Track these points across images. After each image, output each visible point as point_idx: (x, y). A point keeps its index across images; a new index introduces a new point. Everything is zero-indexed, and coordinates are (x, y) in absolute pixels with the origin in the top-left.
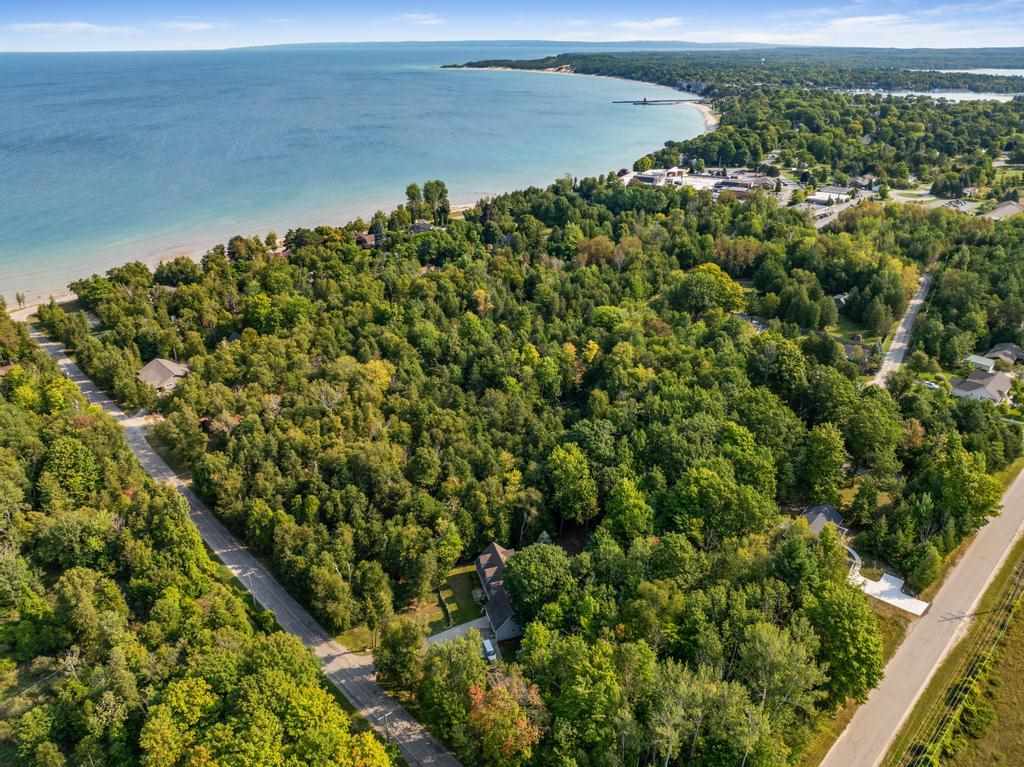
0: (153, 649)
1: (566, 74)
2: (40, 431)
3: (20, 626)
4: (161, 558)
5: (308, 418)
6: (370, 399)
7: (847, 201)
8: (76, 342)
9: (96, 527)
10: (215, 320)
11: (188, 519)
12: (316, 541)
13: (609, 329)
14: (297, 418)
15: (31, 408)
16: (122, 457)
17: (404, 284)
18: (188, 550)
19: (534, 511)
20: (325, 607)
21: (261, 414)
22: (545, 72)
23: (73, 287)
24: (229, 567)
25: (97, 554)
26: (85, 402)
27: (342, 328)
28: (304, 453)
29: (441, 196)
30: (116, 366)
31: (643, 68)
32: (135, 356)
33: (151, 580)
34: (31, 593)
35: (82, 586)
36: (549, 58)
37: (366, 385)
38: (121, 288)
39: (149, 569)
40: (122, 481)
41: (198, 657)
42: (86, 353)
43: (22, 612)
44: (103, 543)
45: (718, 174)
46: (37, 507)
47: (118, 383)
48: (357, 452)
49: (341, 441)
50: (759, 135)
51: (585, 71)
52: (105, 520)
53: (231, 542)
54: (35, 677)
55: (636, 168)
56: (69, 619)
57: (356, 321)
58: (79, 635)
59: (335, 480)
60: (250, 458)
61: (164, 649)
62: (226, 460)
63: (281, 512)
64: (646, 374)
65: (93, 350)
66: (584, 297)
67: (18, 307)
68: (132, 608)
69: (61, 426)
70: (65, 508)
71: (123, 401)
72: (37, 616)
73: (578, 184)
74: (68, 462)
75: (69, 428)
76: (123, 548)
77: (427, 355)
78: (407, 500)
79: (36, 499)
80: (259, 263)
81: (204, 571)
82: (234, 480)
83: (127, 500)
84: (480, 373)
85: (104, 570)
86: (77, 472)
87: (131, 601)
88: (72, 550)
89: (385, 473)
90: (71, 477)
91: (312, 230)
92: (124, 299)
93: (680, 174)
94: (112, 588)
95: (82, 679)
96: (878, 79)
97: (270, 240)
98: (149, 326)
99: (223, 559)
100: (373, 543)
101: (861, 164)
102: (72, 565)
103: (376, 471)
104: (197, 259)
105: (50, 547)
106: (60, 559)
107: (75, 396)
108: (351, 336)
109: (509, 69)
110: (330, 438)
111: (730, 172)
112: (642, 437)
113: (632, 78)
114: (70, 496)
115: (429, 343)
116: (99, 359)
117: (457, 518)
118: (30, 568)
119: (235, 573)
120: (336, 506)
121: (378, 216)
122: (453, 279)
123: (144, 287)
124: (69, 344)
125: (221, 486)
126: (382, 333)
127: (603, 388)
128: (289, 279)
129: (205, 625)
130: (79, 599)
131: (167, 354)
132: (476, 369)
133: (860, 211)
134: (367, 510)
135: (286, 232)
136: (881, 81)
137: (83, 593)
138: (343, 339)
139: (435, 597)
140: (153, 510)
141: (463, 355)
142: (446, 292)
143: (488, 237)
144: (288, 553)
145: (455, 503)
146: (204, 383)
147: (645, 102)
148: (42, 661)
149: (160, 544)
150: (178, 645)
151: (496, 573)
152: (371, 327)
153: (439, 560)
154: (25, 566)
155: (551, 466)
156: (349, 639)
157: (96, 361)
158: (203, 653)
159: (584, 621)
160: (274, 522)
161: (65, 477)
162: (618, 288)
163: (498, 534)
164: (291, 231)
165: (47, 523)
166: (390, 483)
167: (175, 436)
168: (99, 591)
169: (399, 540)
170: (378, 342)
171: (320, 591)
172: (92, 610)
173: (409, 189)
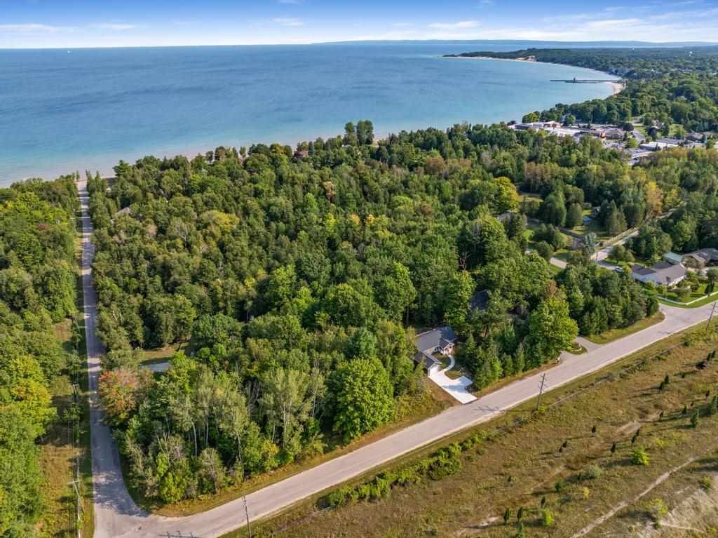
1: (531, 61)
6: (213, 236)
22: (516, 60)
24: (85, 314)
29: (369, 131)
31: (587, 58)
36: (520, 51)
37: (212, 226)
45: (584, 127)
50: (633, 101)
51: (545, 60)
55: (523, 121)
59: (152, 272)
69: (32, 229)
73: (471, 129)
74: (25, 247)
75: (35, 230)
91: (268, 146)
93: (554, 126)
99: (85, 310)
109: (491, 58)
111: (594, 126)
113: (578, 65)
119: (85, 317)
135: (251, 146)
147: (574, 81)
164: (253, 145)
166: (176, 276)
173: (347, 125)
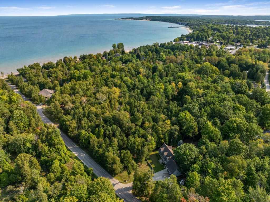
0: (52, 183)
1: (148, 21)
2: (9, 108)
3: (3, 175)
4: (51, 150)
5: (96, 105)
6: (114, 99)
7: (235, 49)
8: (20, 85)
9: (29, 139)
10: (62, 78)
11: (60, 136)
12: (105, 143)
13: (183, 79)
14: (92, 104)
15: (6, 102)
16: (36, 117)
17: (118, 68)
18: (60, 147)
19: (177, 133)
20: (112, 167)
21: (80, 103)
22: (143, 20)
23: (18, 70)
24: (74, 153)
25: (29, 148)
26: (23, 101)
27: (102, 79)
28: (96, 115)
29: (122, 47)
30: (32, 90)
32: (38, 88)
33: (48, 157)
34: (6, 162)
35: (25, 160)
36: (143, 17)
37: (113, 95)
38: (32, 70)
39: (47, 153)
40: (36, 124)
41: (71, 187)
42: (23, 87)
43: (3, 169)
44: (31, 145)
45: (197, 43)
46: (8, 133)
47: (33, 95)
48: (114, 114)
49: (107, 111)
50: (207, 33)
51: (153, 20)
52: (31, 137)
53: (73, 144)
54: (8, 193)
55: (174, 41)
56: (20, 172)
57: (106, 78)
58: (24, 178)
59: (108, 123)
60: (79, 117)
61: (56, 183)
62: (71, 118)
63: (91, 134)
64: (201, 91)
65: (25, 86)
66: (171, 71)
67: (2, 76)
68: (42, 167)
69: (16, 107)
70: (17, 133)
71: (35, 101)
72: (8, 170)
73: (160, 45)
74: (19, 118)
75: (18, 107)
76: (38, 146)
77: (128, 87)
78: (134, 129)
79: (8, 130)
80: (73, 63)
81: (66, 154)
82: (74, 124)
83: (38, 130)
84: (146, 92)
85: (31, 154)
86: (21, 121)
87: (41, 165)
88: (21, 147)
89: (125, 121)
90: (20, 123)
91: (87, 55)
92: (34, 72)
93: (187, 42)
94: (35, 160)
95: (25, 195)
96: (231, 22)
97: (75, 58)
98: (42, 80)
99: (72, 150)
100: (124, 144)
101: (236, 40)
102: (20, 152)
103: (122, 120)
104: (55, 62)
105: (13, 146)
106: (16, 150)
107: (20, 99)
108: (105, 82)
109: (133, 20)
110: (104, 110)
111: (200, 42)
112: (208, 109)
113: (166, 22)
114: (19, 129)
115: (129, 83)
116: (27, 88)
117: (152, 135)
118: (6, 153)
119: (76, 155)
120: (109, 132)
121: (105, 52)
122: (132, 66)
123: (39, 69)
124: (17, 85)
125: (69, 126)
126: (114, 81)
127: (188, 95)
128: (83, 67)
129: (71, 174)
130: (24, 165)
131: (47, 88)
132: (145, 91)
133: (242, 50)
134: (120, 133)
135: (80, 56)
136: (233, 22)
137: (25, 162)
138: (102, 82)
139: (146, 162)
140: (48, 134)
141: (140, 87)
142: (131, 70)
143: (138, 57)
144: (96, 148)
145: (150, 130)
146: (61, 95)
147: (171, 27)
148: (10, 187)
149: (51, 145)
150: (62, 182)
151: (167, 154)
152: (110, 79)
153: (149, 150)
154: (4, 153)
155: (181, 118)
156: (119, 177)
157: (26, 89)
158: (71, 185)
159: (210, 171)
160: (89, 137)
161: (17, 123)
162: (181, 69)
163: (165, 141)
165: (11, 138)
166: (127, 124)
167: (53, 110)
168: (31, 162)
169: (135, 143)
170: (113, 83)
171: (110, 161)
172: (28, 169)
173: (113, 45)
